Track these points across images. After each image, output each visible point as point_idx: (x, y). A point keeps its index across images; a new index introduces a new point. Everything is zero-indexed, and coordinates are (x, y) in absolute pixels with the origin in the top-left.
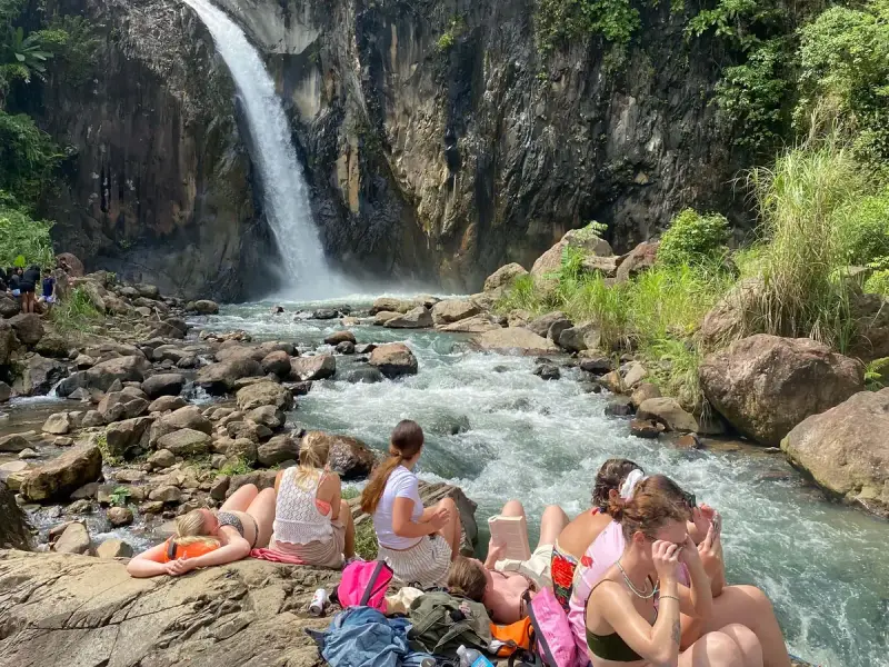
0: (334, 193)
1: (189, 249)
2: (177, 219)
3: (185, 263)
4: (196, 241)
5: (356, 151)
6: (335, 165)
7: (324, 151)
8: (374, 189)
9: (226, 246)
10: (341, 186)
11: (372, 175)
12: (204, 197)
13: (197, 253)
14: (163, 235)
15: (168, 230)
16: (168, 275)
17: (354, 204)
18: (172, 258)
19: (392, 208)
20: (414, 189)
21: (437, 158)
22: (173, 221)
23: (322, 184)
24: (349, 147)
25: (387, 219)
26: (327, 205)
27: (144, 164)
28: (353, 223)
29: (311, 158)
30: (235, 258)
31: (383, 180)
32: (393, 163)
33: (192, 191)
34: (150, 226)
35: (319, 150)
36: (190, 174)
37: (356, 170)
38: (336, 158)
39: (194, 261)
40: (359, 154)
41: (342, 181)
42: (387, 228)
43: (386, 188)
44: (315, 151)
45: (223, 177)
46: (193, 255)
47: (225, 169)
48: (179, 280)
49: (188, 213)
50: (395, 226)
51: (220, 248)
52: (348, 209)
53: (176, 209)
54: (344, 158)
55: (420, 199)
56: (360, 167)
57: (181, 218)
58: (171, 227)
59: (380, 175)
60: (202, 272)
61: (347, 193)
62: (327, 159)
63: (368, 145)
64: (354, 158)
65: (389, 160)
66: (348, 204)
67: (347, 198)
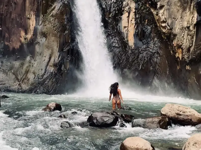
0: (119, 34)
1: (28, 58)
2: (23, 40)
3: (25, 67)
4: (33, 54)
5: (134, 10)
6: (121, 18)
7: (115, 10)
8: (143, 32)
9: (50, 58)
10: (124, 31)
11: (143, 25)
12: (40, 27)
13: (33, 61)
14: (14, 49)
15: (17, 46)
16: (14, 74)
17: (131, 41)
18: (17, 64)
19: (154, 44)
20: (171, 29)
21: (190, 8)
22: (21, 41)
23: (113, 28)
24: (130, 8)
25: (151, 50)
26: (115, 41)
27: (6, 6)
28: (130, 52)
29: (108, 14)
30: (55, 65)
31: (149, 27)
32: (157, 15)
33: (32, 23)
34: (7, 43)
35: (112, 9)
36: (32, 13)
37: (133, 22)
38: (122, 14)
39: (30, 66)
40: (135, 12)
41: (125, 27)
42: (151, 56)
43: (151, 32)
44: (110, 10)
45: (52, 16)
46: (30, 62)
47: (54, 12)
48: (19, 78)
49: (29, 36)
50: (156, 55)
51: (47, 59)
52: (128, 44)
53: (23, 34)
54: (127, 14)
55: (175, 35)
56: (136, 19)
57: (25, 39)
58: (19, 44)
59: (147, 24)
60: (34, 73)
61: (127, 34)
62: (116, 15)
63: (141, 7)
64: (132, 15)
65: (155, 13)
66: (128, 41)
67: (127, 37)
